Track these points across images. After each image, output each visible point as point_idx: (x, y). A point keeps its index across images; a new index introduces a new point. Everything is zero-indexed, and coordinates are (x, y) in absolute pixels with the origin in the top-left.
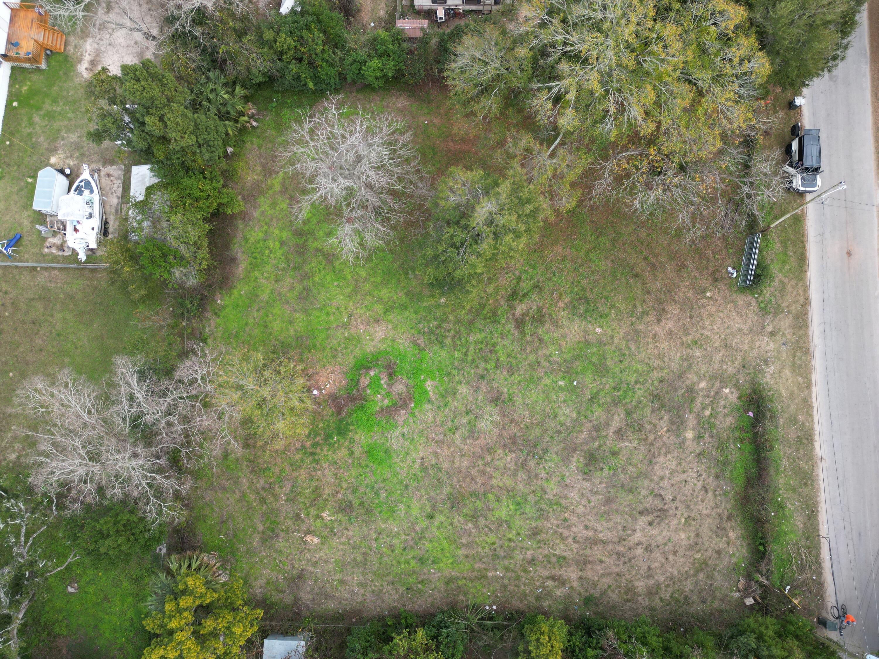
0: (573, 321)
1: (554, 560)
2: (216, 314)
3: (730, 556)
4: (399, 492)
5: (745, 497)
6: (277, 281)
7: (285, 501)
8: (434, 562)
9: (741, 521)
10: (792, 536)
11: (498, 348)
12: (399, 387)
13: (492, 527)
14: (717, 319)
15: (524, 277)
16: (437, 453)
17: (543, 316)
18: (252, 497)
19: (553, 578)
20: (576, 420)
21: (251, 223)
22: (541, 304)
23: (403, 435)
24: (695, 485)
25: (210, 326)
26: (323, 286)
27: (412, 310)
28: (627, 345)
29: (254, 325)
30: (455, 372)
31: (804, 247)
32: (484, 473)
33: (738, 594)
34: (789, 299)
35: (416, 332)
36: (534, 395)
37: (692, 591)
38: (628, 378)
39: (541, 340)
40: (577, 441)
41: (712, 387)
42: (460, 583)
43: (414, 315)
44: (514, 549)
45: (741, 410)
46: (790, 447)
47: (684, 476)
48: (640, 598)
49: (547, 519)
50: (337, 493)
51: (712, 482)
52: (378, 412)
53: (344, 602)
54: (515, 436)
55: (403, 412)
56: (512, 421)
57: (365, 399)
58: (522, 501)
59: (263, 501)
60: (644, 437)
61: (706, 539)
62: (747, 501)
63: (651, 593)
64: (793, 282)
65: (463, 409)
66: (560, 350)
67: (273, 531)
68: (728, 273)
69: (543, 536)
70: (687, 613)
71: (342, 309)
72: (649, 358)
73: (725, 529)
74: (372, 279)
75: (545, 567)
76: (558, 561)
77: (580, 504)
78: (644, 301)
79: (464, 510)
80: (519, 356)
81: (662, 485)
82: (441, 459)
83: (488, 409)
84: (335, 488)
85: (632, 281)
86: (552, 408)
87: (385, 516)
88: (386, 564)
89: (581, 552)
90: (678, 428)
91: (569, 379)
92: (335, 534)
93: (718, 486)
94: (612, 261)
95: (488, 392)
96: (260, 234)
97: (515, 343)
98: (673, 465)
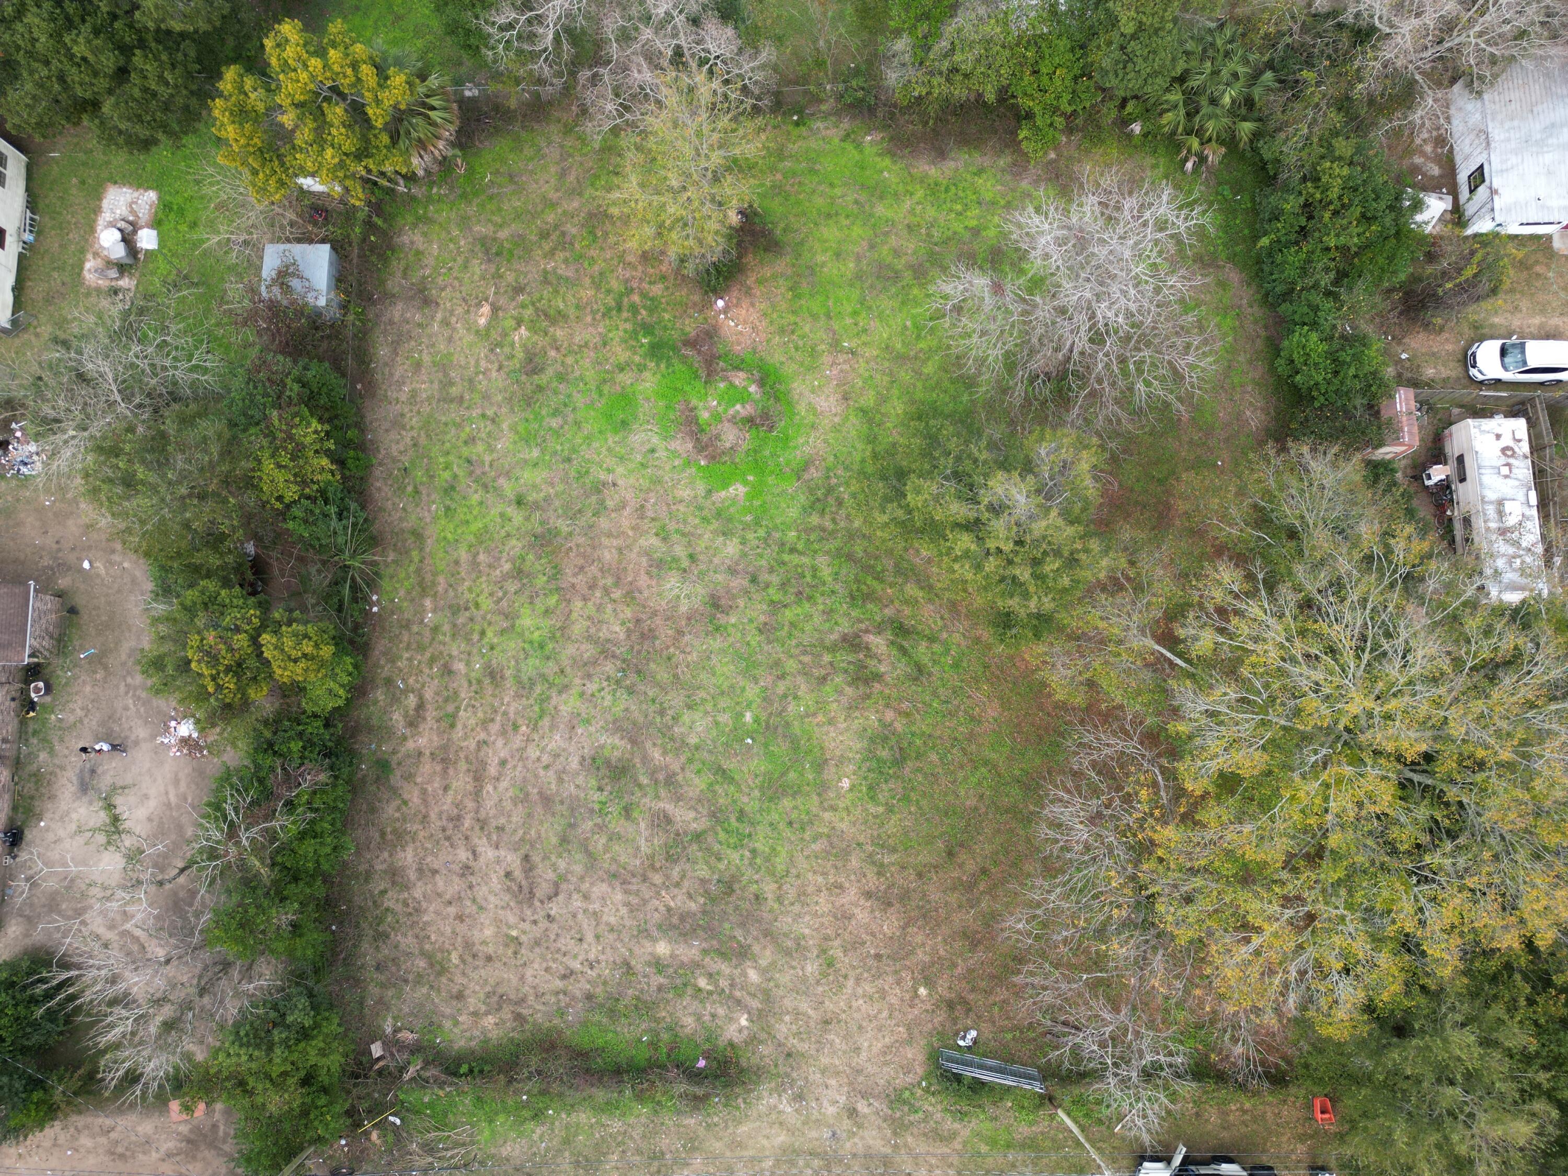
0: (861, 738)
1: (450, 708)
2: (848, 135)
3: (454, 1018)
4: (559, 448)
5: (555, 1047)
6: (909, 227)
7: (545, 269)
8: (448, 509)
9: (512, 1040)
10: (487, 1133)
11: (807, 605)
12: (730, 436)
13: (504, 603)
14: (877, 1006)
15: (937, 648)
16: (624, 507)
17: (866, 682)
18: (551, 218)
19: (421, 706)
20: (684, 744)
21: (1008, 177)
22: (888, 679)
23: (653, 451)
24: (575, 957)
25: (827, 128)
26: (903, 303)
27: (867, 454)
28: (821, 835)
29: (831, 197)
30: (761, 533)
32: (592, 587)
33: (389, 1030)
34: (922, 1147)
35: (830, 464)
36: (725, 669)
37: (396, 947)
38: (761, 836)
39: (823, 680)
40: (648, 745)
41: (749, 994)
42: (415, 553)
43: (858, 458)
44: (469, 641)
45: (707, 1046)
46: (644, 1136)
47: (589, 937)
48: (386, 854)
50: (557, 349)
51: (578, 988)
52: (687, 402)
53: (387, 371)
54: (655, 637)
55: (690, 446)
56: (680, 633)
57: (709, 380)
58: (547, 653)
59: (544, 235)
60: (658, 865)
61: (483, 972)
62: (547, 1051)
63: (395, 875)
64: (955, 1160)
65: (698, 549)
66: (807, 715)
67: (497, 254)
68: (966, 1030)
69: (489, 690)
70: (360, 937)
71: (864, 338)
72: (798, 876)
73: (500, 1008)
74: (919, 385)
75: (437, 694)
76: (447, 715)
77: (543, 750)
78: (903, 868)
79: (530, 556)
80: (794, 642)
81: (575, 896)
82: (613, 515)
83: (701, 590)
84: (565, 345)
85: (940, 844)
86: (704, 700)
87: (521, 429)
88: (445, 433)
89: (462, 755)
90: (674, 927)
91: (756, 731)
92: (492, 350)
93: (573, 998)
94: (976, 809)
95: (728, 589)
96: (990, 194)
97: (816, 635)
98: (609, 917)
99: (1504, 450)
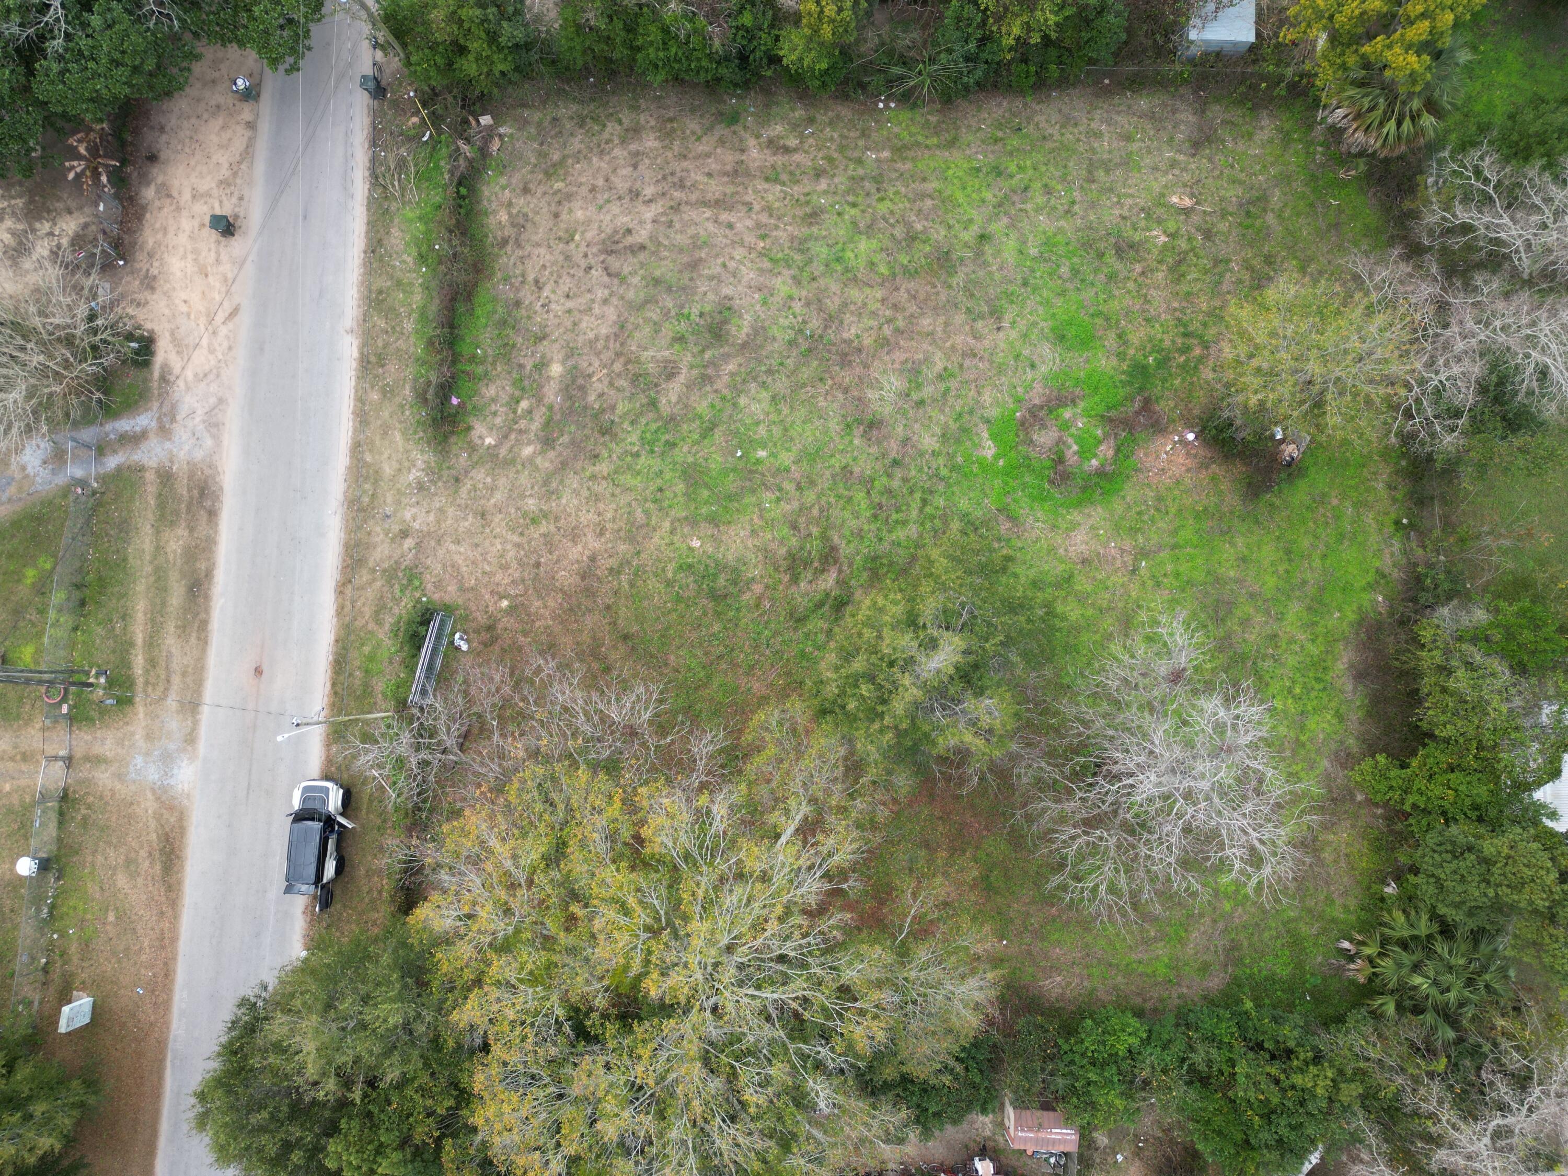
0: (738, 560)
1: (784, 177)
2: (1384, 577)
3: (508, 186)
4: (1038, 274)
5: (477, 272)
6: (1274, 636)
7: (1230, 260)
8: (978, 170)
9: (487, 236)
10: (410, 215)
11: (868, 514)
12: (1044, 438)
13: (882, 224)
14: (494, 561)
15: (821, 638)
16: (975, 338)
17: (790, 568)
18: (1289, 265)
19: (787, 150)
20: (739, 393)
21: (1334, 746)
22: (793, 589)
23: (1033, 366)
24: (554, 292)
25: (1392, 554)
27: (1023, 580)
28: (649, 518)
29: (1310, 556)
30: (944, 472)
31: (334, 685)
32: (895, 307)
33: (502, 130)
34: (370, 593)
35: (1013, 542)
36: (808, 433)
37: (572, 134)
38: (652, 462)
39: (794, 527)
40: (740, 360)
41: (512, 447)
42: (935, 140)
43: (1019, 570)
44: (847, 193)
45: (469, 407)
46: (398, 350)
47: (570, 304)
48: (653, 123)
49: (792, 239)
50: (1143, 273)
51: (527, 295)
52: (1081, 398)
53: (1122, 108)
54: (843, 367)
55: (1037, 401)
56: (846, 391)
57: (1106, 421)
58: (833, 265)
59: (1269, 259)
60: (630, 367)
61: (545, 210)
62: (477, 264)
63: (635, 131)
64: (359, 623)
65: (929, 409)
66: (761, 510)
67: (1248, 213)
68: (468, 641)
69: (799, 212)
70: (582, 102)
71: (1150, 583)
72: (613, 495)
73: (513, 225)
74: (1098, 637)
75: (798, 165)
76: (778, 174)
77: (740, 262)
78: (616, 593)
79: (928, 248)
80: (832, 500)
81: (606, 292)
82: (967, 328)
83: (888, 409)
84: (1148, 281)
85: (635, 629)
86: (779, 412)
87: (1059, 238)
88: (1056, 166)
89: (740, 189)
90: (574, 381)
91: (748, 461)
92: (1143, 210)
93: (518, 290)
94: (666, 665)
95: (887, 437)
96: (1314, 726)
97: (839, 522)
98: (586, 323)
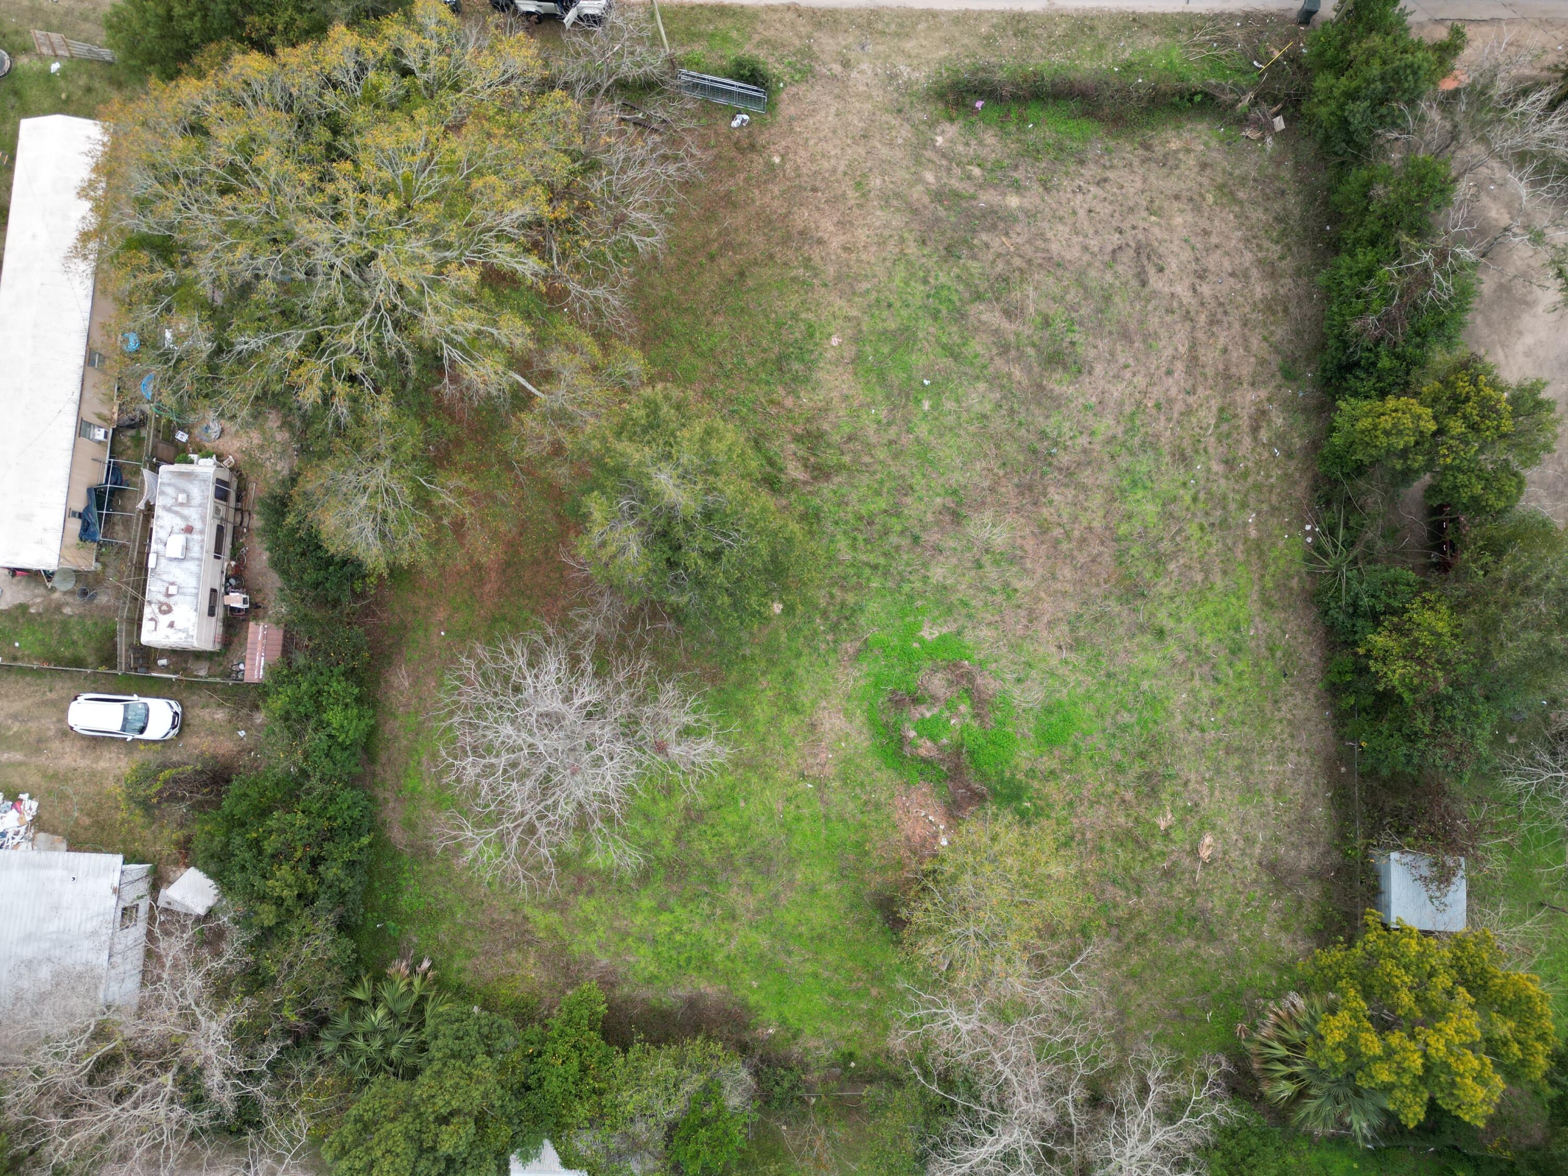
0: (818, 382)
1: (1225, 427)
2: (794, 1037)
3: (1208, 148)
4: (1120, 689)
5: (1114, 121)
6: (734, 918)
7: (1140, 897)
8: (1237, 630)
9: (1153, 129)
10: (1174, 54)
11: (863, 512)
12: (938, 684)
13: (1174, 528)
14: (819, 149)
16: (1049, 622)
17: (809, 434)
18: (1134, 959)
19: (1255, 430)
20: (990, 382)
21: (621, 970)
22: (788, 437)
23: (1019, 680)
24: (1095, 197)
25: (817, 1048)
26: (746, 828)
27: (794, 662)
28: (861, 295)
29: (817, 961)
30: (906, 588)
31: (701, 6)
32: (1083, 540)
33: (1269, 140)
34: (788, 35)
35: (834, 656)
36: (948, 452)
37: (1266, 210)
38: (918, 296)
39: (850, 438)
40: (1025, 382)
41: (933, 162)
42: (1270, 585)
43: (803, 659)
44: (1209, 492)
45: (973, 119)
46: (1032, 49)
47: (1082, 213)
48: (1281, 291)
49: (1158, 436)
50: (1124, 801)
51: (1091, 171)
52: (982, 725)
53: (1313, 788)
54: (1017, 486)
55: (979, 680)
56: (992, 490)
57: (958, 749)
58: (1128, 477)
59: (1141, 938)
60: (1017, 273)
61: (1182, 185)
62: (1121, 117)
63: (1272, 274)
64: (759, 27)
65: (973, 573)
67: (1195, 919)
68: (740, 127)
69: (1186, 444)
70: (1302, 218)
71: (790, 792)
72: (884, 260)
73: (1166, 156)
75: (1238, 442)
76: (1227, 420)
77: (1130, 382)
78: (786, 264)
79: (1148, 575)
80: (878, 476)
81: (1096, 249)
82: (1061, 615)
83: (972, 531)
84: (1115, 806)
85: (750, 283)
86: (970, 422)
87: (1162, 714)
88: (1243, 712)
89: (1210, 382)
90: (1001, 219)
91: (919, 392)
92: (1196, 805)
93: (1096, 162)
94: (715, 313)
95: (943, 531)
96: (642, 951)
97: (856, 483)
98: (1063, 230)
99: (170, 610)
